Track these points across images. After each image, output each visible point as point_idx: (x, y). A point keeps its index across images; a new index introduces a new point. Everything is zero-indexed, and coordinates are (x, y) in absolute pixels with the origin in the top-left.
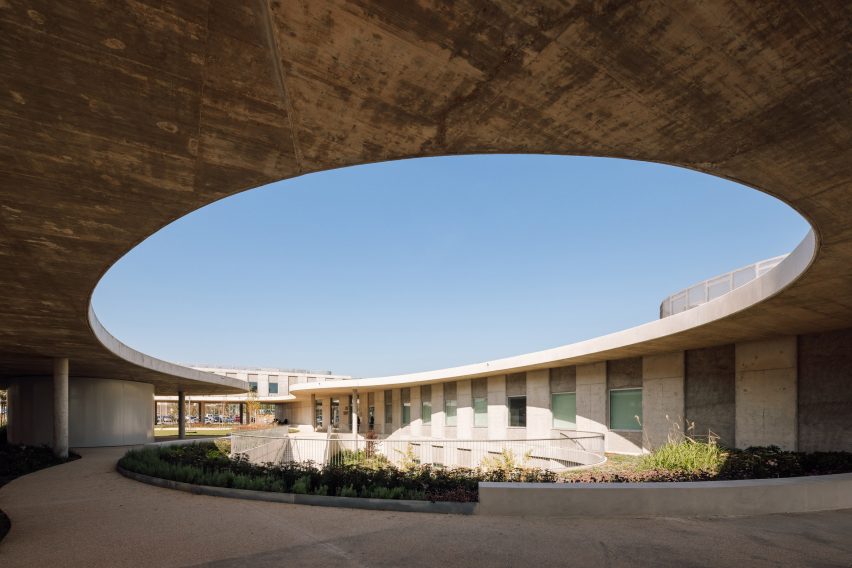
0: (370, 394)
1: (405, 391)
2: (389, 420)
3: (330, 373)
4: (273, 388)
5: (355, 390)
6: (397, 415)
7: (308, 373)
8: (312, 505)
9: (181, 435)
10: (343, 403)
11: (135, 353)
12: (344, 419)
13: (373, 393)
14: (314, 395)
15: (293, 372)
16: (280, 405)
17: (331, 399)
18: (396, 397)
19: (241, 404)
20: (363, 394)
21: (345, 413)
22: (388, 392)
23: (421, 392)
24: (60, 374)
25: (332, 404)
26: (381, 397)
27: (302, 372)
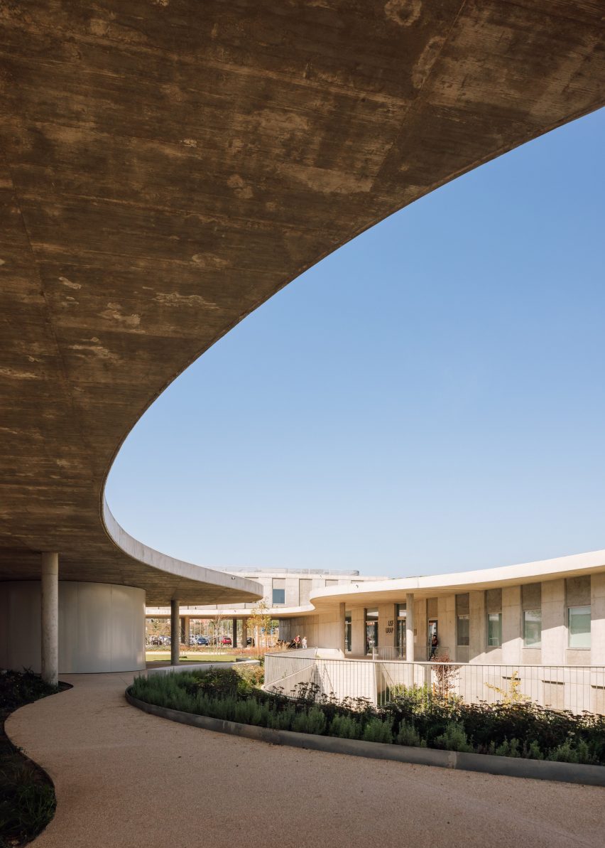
0: (430, 601)
1: (493, 596)
2: (463, 640)
3: (358, 573)
4: (279, 596)
5: (411, 594)
6: (477, 633)
7: (327, 573)
8: (495, 774)
9: (173, 661)
10: (384, 617)
11: (135, 543)
12: (386, 640)
13: (435, 599)
14: (343, 605)
15: (306, 572)
16: (287, 620)
17: (366, 611)
18: (476, 604)
19: (235, 619)
20: (419, 600)
21: (388, 631)
22: (462, 598)
23: (522, 596)
24: (50, 574)
25: (367, 618)
26: (450, 604)
27: (318, 572)
